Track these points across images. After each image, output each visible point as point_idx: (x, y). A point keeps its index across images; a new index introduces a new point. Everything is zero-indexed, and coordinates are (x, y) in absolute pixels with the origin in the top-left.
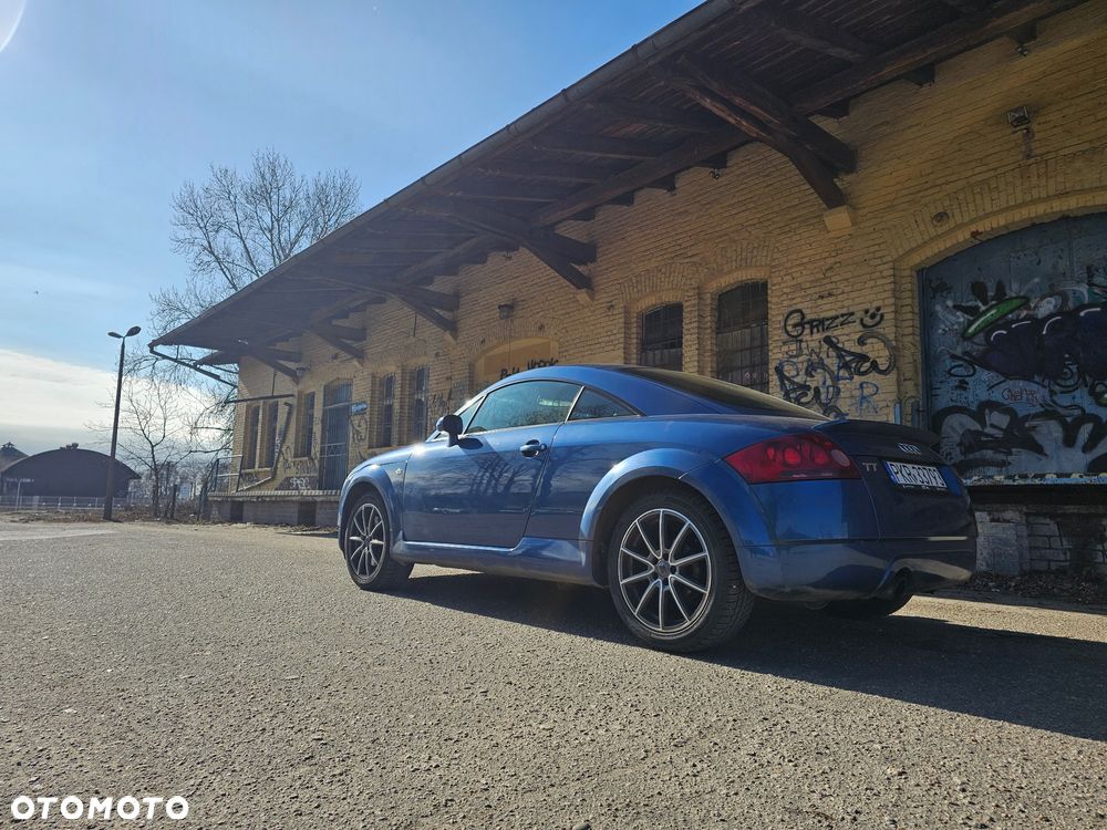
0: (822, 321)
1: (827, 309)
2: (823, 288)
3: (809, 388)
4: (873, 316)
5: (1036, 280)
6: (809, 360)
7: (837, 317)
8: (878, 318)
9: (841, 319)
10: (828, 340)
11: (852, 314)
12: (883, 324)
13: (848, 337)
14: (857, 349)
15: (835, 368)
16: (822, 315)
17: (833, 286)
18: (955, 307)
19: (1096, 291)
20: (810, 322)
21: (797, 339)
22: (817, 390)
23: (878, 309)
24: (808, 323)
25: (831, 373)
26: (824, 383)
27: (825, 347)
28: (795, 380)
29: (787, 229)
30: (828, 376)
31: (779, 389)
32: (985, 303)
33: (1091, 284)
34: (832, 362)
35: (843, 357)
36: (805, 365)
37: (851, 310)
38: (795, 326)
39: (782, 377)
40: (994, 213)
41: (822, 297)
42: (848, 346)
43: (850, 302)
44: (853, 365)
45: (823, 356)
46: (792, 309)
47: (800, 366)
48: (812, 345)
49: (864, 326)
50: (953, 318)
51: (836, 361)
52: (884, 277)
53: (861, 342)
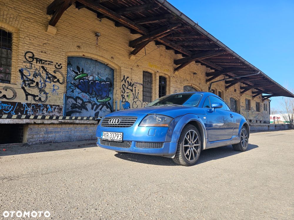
0: (41, 60)
1: (43, 57)
2: (42, 49)
3: (34, 81)
4: (59, 66)
5: (89, 71)
6: (35, 72)
7: (47, 61)
8: (60, 67)
9: (48, 62)
10: (43, 67)
11: (52, 62)
12: (62, 69)
13: (51, 69)
14: (53, 74)
15: (45, 78)
16: (41, 58)
17: (46, 50)
18: (73, 70)
19: (99, 78)
20: (37, 59)
21: (30, 62)
22: (37, 83)
23: (61, 64)
24: (35, 58)
25: (43, 79)
26: (41, 81)
27: (42, 69)
28: (28, 77)
29: (28, 20)
30: (42, 79)
31: (20, 78)
32: (79, 72)
33: (98, 77)
34: (44, 75)
35: (48, 75)
36: (33, 73)
37: (52, 61)
38: (30, 57)
39: (22, 75)
40: (89, 53)
41: (42, 52)
42: (50, 72)
43: (52, 58)
44: (52, 79)
45: (41, 72)
46: (29, 51)
47: (31, 73)
48: (37, 67)
49: (56, 68)
50: (72, 73)
51: (45, 75)
52: (63, 55)
53: (55, 72)
